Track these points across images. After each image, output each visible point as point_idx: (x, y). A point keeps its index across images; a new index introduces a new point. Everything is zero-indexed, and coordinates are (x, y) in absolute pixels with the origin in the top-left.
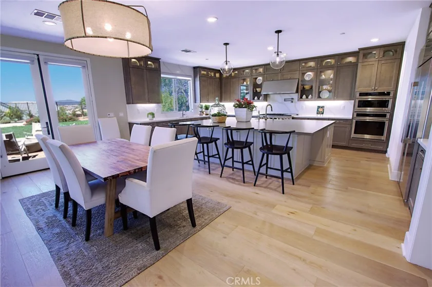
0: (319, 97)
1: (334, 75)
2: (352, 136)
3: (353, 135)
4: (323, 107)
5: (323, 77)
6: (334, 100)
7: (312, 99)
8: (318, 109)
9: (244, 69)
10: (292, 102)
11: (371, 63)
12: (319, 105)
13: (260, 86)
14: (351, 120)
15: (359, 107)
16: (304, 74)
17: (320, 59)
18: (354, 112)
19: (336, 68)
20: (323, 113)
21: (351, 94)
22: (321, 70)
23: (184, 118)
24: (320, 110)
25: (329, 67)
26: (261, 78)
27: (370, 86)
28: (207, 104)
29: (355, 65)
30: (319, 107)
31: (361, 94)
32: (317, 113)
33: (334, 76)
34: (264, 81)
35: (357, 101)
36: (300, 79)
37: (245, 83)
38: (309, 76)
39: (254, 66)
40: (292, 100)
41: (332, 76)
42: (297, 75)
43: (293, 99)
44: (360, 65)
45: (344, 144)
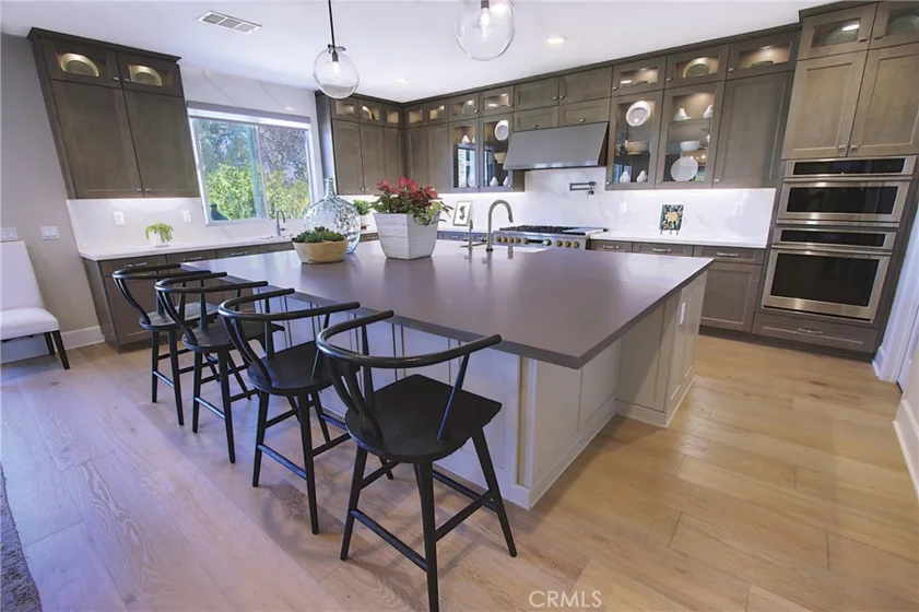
0: (668, 178)
1: (714, 108)
2: (764, 303)
3: (768, 298)
4: (678, 209)
5: (682, 114)
6: (713, 185)
7: (646, 185)
8: (664, 214)
9: (462, 99)
10: (592, 193)
11: (840, 60)
12: (668, 204)
13: (502, 147)
14: (765, 252)
15: (790, 209)
16: (624, 107)
17: (672, 59)
18: (774, 225)
19: (720, 86)
20: (677, 228)
21: (766, 168)
22: (678, 92)
23: (281, 240)
24: (672, 217)
25: (702, 83)
26: (504, 123)
27: (830, 141)
28: (361, 198)
29: (785, 72)
30: (667, 208)
31: (801, 168)
32: (662, 228)
33: (714, 113)
34: (512, 130)
35: (786, 190)
36: (613, 124)
37: (466, 139)
38: (641, 111)
39: (486, 89)
40: (591, 188)
41: (708, 111)
42: (605, 112)
43: (592, 183)
44: (801, 69)
45: (738, 324)
